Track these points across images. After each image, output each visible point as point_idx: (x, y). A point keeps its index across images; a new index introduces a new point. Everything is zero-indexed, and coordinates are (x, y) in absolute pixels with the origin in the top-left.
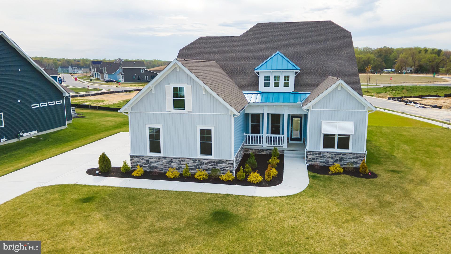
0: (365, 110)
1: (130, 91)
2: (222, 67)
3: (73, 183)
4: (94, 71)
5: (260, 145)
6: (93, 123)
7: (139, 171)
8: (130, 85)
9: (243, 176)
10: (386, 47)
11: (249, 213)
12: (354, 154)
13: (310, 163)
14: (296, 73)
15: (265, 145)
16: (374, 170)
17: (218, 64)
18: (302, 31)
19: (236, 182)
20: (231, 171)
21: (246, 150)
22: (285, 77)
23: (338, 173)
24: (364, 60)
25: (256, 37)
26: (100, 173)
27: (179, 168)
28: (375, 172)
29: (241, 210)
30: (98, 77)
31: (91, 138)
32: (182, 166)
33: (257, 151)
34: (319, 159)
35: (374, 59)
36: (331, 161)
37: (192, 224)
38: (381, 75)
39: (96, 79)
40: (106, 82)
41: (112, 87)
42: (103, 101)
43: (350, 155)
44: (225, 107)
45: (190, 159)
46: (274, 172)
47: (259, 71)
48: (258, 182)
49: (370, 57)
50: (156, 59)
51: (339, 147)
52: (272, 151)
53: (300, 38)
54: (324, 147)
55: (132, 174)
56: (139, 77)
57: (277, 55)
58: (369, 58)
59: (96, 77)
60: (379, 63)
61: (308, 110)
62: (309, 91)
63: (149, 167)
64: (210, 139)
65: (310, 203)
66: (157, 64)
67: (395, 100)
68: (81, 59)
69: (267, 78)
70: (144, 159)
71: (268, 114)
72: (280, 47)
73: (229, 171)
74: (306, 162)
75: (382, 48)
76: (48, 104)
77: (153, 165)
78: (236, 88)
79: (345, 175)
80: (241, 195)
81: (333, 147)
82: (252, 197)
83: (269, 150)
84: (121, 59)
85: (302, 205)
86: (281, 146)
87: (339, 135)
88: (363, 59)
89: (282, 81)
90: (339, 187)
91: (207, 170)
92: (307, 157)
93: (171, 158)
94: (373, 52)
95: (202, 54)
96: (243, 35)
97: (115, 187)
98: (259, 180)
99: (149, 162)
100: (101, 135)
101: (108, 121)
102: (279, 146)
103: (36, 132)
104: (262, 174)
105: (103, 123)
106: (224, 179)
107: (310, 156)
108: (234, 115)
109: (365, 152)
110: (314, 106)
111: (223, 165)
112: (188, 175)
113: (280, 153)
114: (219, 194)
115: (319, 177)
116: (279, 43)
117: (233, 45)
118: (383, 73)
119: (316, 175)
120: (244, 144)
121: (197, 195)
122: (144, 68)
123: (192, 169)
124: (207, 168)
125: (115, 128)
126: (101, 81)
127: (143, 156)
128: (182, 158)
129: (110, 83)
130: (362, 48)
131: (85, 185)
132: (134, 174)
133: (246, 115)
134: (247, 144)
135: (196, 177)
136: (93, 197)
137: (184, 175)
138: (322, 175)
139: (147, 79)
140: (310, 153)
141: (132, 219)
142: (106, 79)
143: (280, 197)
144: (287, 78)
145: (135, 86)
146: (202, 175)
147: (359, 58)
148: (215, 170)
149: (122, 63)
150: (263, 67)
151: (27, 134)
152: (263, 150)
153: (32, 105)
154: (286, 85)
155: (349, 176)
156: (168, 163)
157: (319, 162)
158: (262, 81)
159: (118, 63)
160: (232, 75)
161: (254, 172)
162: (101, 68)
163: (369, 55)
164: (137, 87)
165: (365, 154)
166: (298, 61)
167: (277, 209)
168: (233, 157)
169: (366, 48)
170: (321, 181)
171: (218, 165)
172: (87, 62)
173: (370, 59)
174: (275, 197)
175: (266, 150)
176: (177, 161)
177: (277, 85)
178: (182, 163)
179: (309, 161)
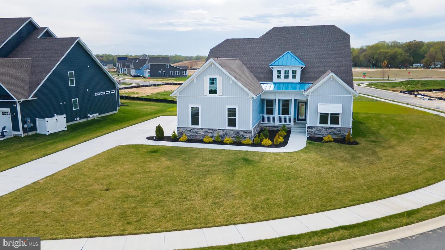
0: (350, 95)
1: (158, 85)
2: (244, 63)
3: (140, 144)
4: (121, 67)
5: (273, 123)
6: (136, 109)
7: (184, 138)
8: (156, 79)
9: (258, 141)
10: (416, 41)
11: (261, 159)
12: (343, 129)
13: (310, 135)
14: (302, 67)
15: (276, 123)
16: (358, 140)
17: (241, 61)
18: (310, 34)
19: (254, 145)
20: (250, 138)
21: (262, 127)
22: (293, 71)
23: (330, 142)
24: (390, 55)
25: (272, 39)
26: (156, 139)
27: (212, 136)
28: (358, 142)
29: (256, 158)
30: (124, 72)
31: (139, 120)
32: (215, 135)
33: (271, 128)
34: (317, 132)
35: (402, 53)
36: (325, 133)
37: (224, 163)
38: (407, 70)
39: (122, 74)
40: (134, 76)
41: (140, 81)
42: (137, 93)
43: (340, 129)
44: (246, 92)
45: (221, 130)
46: (281, 139)
47: (273, 66)
48: (269, 145)
49: (397, 51)
50: (177, 55)
51: (331, 124)
52: (282, 128)
53: (308, 39)
54: (320, 123)
55: (180, 140)
56: (164, 72)
57: (287, 54)
58: (395, 53)
59: (122, 72)
60: (407, 58)
61: (308, 95)
62: (312, 82)
63: (191, 135)
64: (235, 115)
65: (304, 156)
66: (178, 59)
67: (406, 93)
68: (103, 55)
69: (279, 71)
70: (188, 130)
71: (279, 100)
72: (291, 47)
73: (248, 139)
74: (307, 134)
75: (411, 42)
76: (100, 94)
77: (193, 134)
78: (255, 79)
79: (334, 143)
80: (256, 151)
81: (327, 123)
82: (264, 152)
83: (280, 127)
84: (147, 54)
85: (297, 157)
86: (289, 124)
87: (331, 114)
88: (389, 53)
89: (290, 74)
90: (327, 149)
91: (232, 138)
92: (308, 131)
93: (207, 129)
94: (400, 46)
95: (228, 53)
96: (261, 37)
97: (170, 146)
98: (270, 144)
99: (190, 132)
100: (147, 118)
101: (148, 108)
102: (287, 124)
103: (97, 114)
104: (272, 140)
105: (144, 110)
106: (245, 143)
107: (309, 130)
108: (252, 98)
109: (351, 127)
110: (313, 92)
111: (244, 134)
112: (219, 140)
113: (288, 129)
114: (241, 151)
115: (314, 143)
116: (291, 44)
117: (253, 45)
118: (410, 68)
119: (312, 142)
120: (260, 122)
121: (226, 151)
122: (169, 64)
123: (221, 137)
124: (232, 136)
125: (155, 113)
126: (128, 76)
127: (187, 128)
128: (214, 129)
129: (138, 78)
130: (389, 42)
131: (149, 145)
132: (181, 139)
133: (263, 100)
134: (263, 123)
135: (224, 142)
136: (157, 151)
137: (216, 141)
138: (317, 143)
139: (172, 74)
140: (309, 127)
141: (186, 161)
142: (133, 74)
143: (284, 153)
144: (294, 72)
145: (161, 80)
146: (229, 140)
147: (385, 52)
148: (238, 137)
149: (149, 59)
150: (276, 63)
151: (92, 115)
152: (275, 127)
153: (96, 93)
154: (294, 77)
155: (337, 144)
156: (204, 132)
157: (316, 134)
158: (275, 74)
159: (143, 59)
160: (251, 69)
161: (266, 139)
162: (127, 64)
163: (397, 49)
164: (163, 81)
165: (351, 128)
166: (305, 58)
167: (280, 158)
168: (251, 129)
169: (394, 42)
170: (315, 145)
171: (241, 134)
172: (110, 58)
173: (397, 53)
174: (280, 153)
175: (278, 127)
176: (211, 131)
177: (287, 77)
178: (215, 133)
179: (309, 134)
